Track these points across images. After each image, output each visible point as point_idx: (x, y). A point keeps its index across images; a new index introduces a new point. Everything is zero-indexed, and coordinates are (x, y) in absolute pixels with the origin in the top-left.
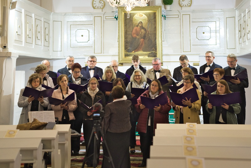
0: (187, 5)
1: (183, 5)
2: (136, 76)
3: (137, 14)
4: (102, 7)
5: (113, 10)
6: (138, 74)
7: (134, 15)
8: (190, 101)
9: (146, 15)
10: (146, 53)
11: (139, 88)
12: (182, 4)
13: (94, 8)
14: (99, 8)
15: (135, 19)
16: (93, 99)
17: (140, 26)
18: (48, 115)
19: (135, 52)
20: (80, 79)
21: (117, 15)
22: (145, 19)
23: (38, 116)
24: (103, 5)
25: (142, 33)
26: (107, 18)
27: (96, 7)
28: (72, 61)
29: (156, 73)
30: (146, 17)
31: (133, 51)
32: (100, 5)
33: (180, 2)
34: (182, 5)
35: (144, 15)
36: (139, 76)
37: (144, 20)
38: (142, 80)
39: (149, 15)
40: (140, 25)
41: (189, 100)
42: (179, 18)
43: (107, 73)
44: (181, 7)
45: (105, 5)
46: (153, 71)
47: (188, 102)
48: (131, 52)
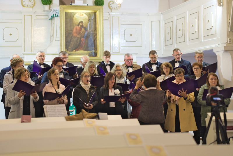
0: (116, 8)
1: (113, 8)
2: (118, 70)
3: (78, 13)
4: (32, 6)
5: (44, 9)
6: (120, 68)
7: (75, 15)
8: (185, 93)
9: (87, 15)
10: (86, 52)
11: (120, 83)
12: (111, 6)
13: (23, 6)
14: (29, 6)
15: (76, 19)
16: (88, 93)
17: (80, 26)
18: (61, 109)
19: (75, 51)
20: (63, 73)
21: (55, 14)
22: (86, 19)
23: (52, 110)
24: (33, 3)
25: (82, 32)
26: (37, 17)
27: (26, 6)
28: (43, 56)
29: (129, 68)
30: (87, 17)
31: (74, 50)
32: (30, 3)
33: (110, 5)
34: (111, 8)
35: (85, 15)
36: (120, 70)
37: (84, 19)
38: (123, 74)
39: (89, 15)
40: (80, 24)
41: (185, 91)
42: (109, 20)
43: (90, 68)
44: (111, 9)
45: (35, 3)
46: (125, 67)
47: (184, 93)
48: (72, 51)
